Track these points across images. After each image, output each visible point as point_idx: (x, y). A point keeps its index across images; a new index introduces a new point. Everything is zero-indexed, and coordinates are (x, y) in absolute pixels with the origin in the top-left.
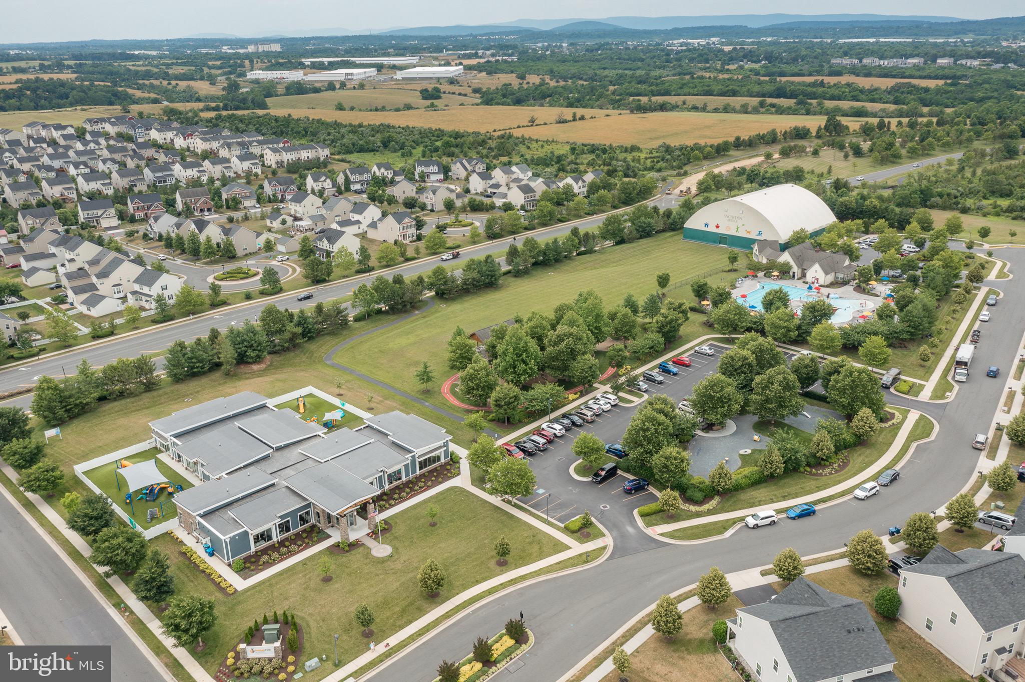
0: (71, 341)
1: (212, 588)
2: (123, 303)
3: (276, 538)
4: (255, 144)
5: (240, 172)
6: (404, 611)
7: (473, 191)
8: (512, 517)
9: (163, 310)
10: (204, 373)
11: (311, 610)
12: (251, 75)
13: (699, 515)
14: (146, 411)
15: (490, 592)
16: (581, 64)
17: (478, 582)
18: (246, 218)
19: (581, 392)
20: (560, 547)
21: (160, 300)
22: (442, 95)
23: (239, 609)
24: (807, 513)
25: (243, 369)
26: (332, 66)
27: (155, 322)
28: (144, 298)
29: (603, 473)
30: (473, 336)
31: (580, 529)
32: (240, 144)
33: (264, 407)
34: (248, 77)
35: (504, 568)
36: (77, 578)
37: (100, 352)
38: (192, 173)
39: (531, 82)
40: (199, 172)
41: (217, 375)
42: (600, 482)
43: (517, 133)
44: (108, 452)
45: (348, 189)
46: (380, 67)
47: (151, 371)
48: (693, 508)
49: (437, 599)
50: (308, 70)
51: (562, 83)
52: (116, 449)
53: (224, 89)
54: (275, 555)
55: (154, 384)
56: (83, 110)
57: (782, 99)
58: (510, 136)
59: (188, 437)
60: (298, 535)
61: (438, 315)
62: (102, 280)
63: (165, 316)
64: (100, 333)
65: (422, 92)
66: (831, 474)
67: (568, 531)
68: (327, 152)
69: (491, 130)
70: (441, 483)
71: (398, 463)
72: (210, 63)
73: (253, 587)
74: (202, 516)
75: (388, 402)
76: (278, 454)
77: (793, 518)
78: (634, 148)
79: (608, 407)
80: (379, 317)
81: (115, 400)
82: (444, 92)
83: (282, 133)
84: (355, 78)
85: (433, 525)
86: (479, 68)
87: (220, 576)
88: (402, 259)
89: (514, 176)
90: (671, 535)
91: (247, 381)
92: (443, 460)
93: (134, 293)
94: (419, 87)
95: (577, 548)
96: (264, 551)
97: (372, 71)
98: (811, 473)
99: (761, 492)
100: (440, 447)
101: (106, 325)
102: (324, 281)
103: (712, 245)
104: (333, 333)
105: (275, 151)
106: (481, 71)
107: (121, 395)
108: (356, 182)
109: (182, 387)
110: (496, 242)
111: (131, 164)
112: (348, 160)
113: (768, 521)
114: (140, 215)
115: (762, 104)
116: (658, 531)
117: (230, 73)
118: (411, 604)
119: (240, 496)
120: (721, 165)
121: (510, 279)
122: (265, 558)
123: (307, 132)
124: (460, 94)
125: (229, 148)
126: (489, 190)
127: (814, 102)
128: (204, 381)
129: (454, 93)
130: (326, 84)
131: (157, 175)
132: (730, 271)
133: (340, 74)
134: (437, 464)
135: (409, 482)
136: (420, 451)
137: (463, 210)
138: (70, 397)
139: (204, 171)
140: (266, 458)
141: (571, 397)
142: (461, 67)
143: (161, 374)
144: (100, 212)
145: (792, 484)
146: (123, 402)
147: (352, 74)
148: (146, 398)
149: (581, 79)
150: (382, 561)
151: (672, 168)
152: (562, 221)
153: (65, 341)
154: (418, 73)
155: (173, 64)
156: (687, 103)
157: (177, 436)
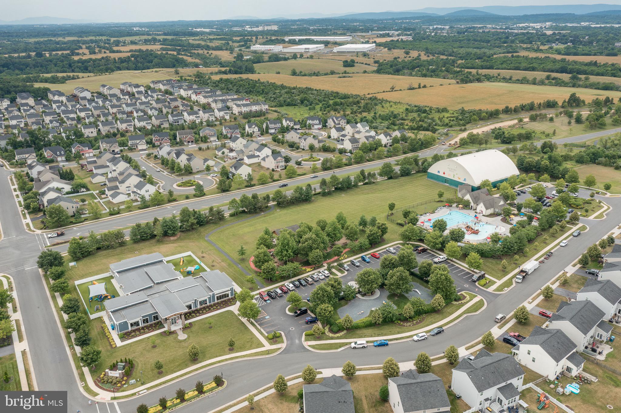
0: (99, 216)
1: (108, 344)
2: (128, 197)
3: (141, 325)
4: (230, 100)
5: (218, 117)
6: (179, 365)
7: (332, 138)
8: (246, 328)
9: (144, 203)
10: (148, 239)
11: (142, 359)
12: (253, 48)
13: (332, 338)
14: (116, 257)
15: (219, 362)
16: (447, 44)
17: (217, 357)
18: (208, 148)
19: (315, 268)
20: (261, 345)
21: (143, 198)
22: (356, 64)
23: (114, 354)
24: (383, 345)
25: (166, 239)
26: (301, 42)
27: (140, 208)
28: (138, 195)
29: (299, 312)
30: (274, 232)
31: (273, 338)
32: (223, 101)
33: (161, 261)
34: (252, 49)
35: (231, 352)
36: (60, 332)
37: (110, 223)
38: (192, 117)
39: (412, 56)
40: (196, 117)
41: (153, 241)
42: (297, 316)
43: (379, 96)
44: (92, 276)
45: (267, 132)
46: (326, 43)
47: (123, 237)
48: (331, 335)
49: (196, 362)
50: (286, 45)
51: (431, 57)
52: (97, 274)
53: (235, 57)
54: (138, 333)
55: (124, 243)
56: (156, 72)
57: (564, 74)
58: (376, 98)
59: (123, 273)
60: (151, 325)
61: (273, 215)
62: (121, 185)
63: (145, 205)
64: (113, 213)
65: (344, 62)
66: (410, 326)
67: (268, 339)
68: (267, 107)
69: (366, 94)
70: (224, 308)
71: (205, 296)
72: (234, 38)
73: (124, 346)
74: (112, 312)
75: (222, 263)
76: (156, 286)
77: (376, 346)
78: (445, 110)
79: (323, 277)
80: (243, 215)
81: (105, 249)
82: (357, 63)
83: (250, 91)
84: (310, 51)
85: (211, 328)
86: (385, 45)
87: (113, 339)
88: (271, 180)
89: (357, 130)
90: (313, 347)
91: (166, 245)
92: (230, 297)
93: (134, 192)
94: (344, 58)
95: (268, 346)
96: (134, 331)
97: (322, 46)
98: (399, 324)
99: (369, 331)
100: (228, 291)
101: (116, 209)
102: (228, 191)
103: (441, 183)
104: (215, 223)
105: (238, 106)
106: (385, 47)
107: (108, 247)
108: (272, 129)
109: (136, 246)
110: (326, 172)
111: (165, 111)
112: (279, 111)
113: (361, 346)
114: (157, 143)
115: (548, 78)
116: (307, 344)
117: (243, 46)
118: (184, 362)
119: (131, 304)
120: (490, 124)
121: (319, 197)
122: (133, 334)
123: (263, 92)
124: (366, 64)
125: (216, 103)
126: (340, 138)
127: (583, 77)
128: (147, 243)
129: (362, 63)
130: (292, 55)
131: (174, 118)
132: (438, 201)
133: (302, 48)
134: (227, 298)
135: (211, 306)
136: (218, 292)
137: (320, 150)
138: (84, 247)
139: (199, 117)
140: (151, 287)
141: (308, 270)
142: (374, 44)
143: (127, 238)
144: (138, 141)
145: (386, 329)
146: (108, 251)
147: (308, 49)
148: (119, 250)
149: (443, 54)
150: (181, 341)
151: (459, 125)
152: (369, 161)
153: (96, 216)
154: (346, 49)
155: (214, 39)
156: (501, 75)
157: (118, 272)
